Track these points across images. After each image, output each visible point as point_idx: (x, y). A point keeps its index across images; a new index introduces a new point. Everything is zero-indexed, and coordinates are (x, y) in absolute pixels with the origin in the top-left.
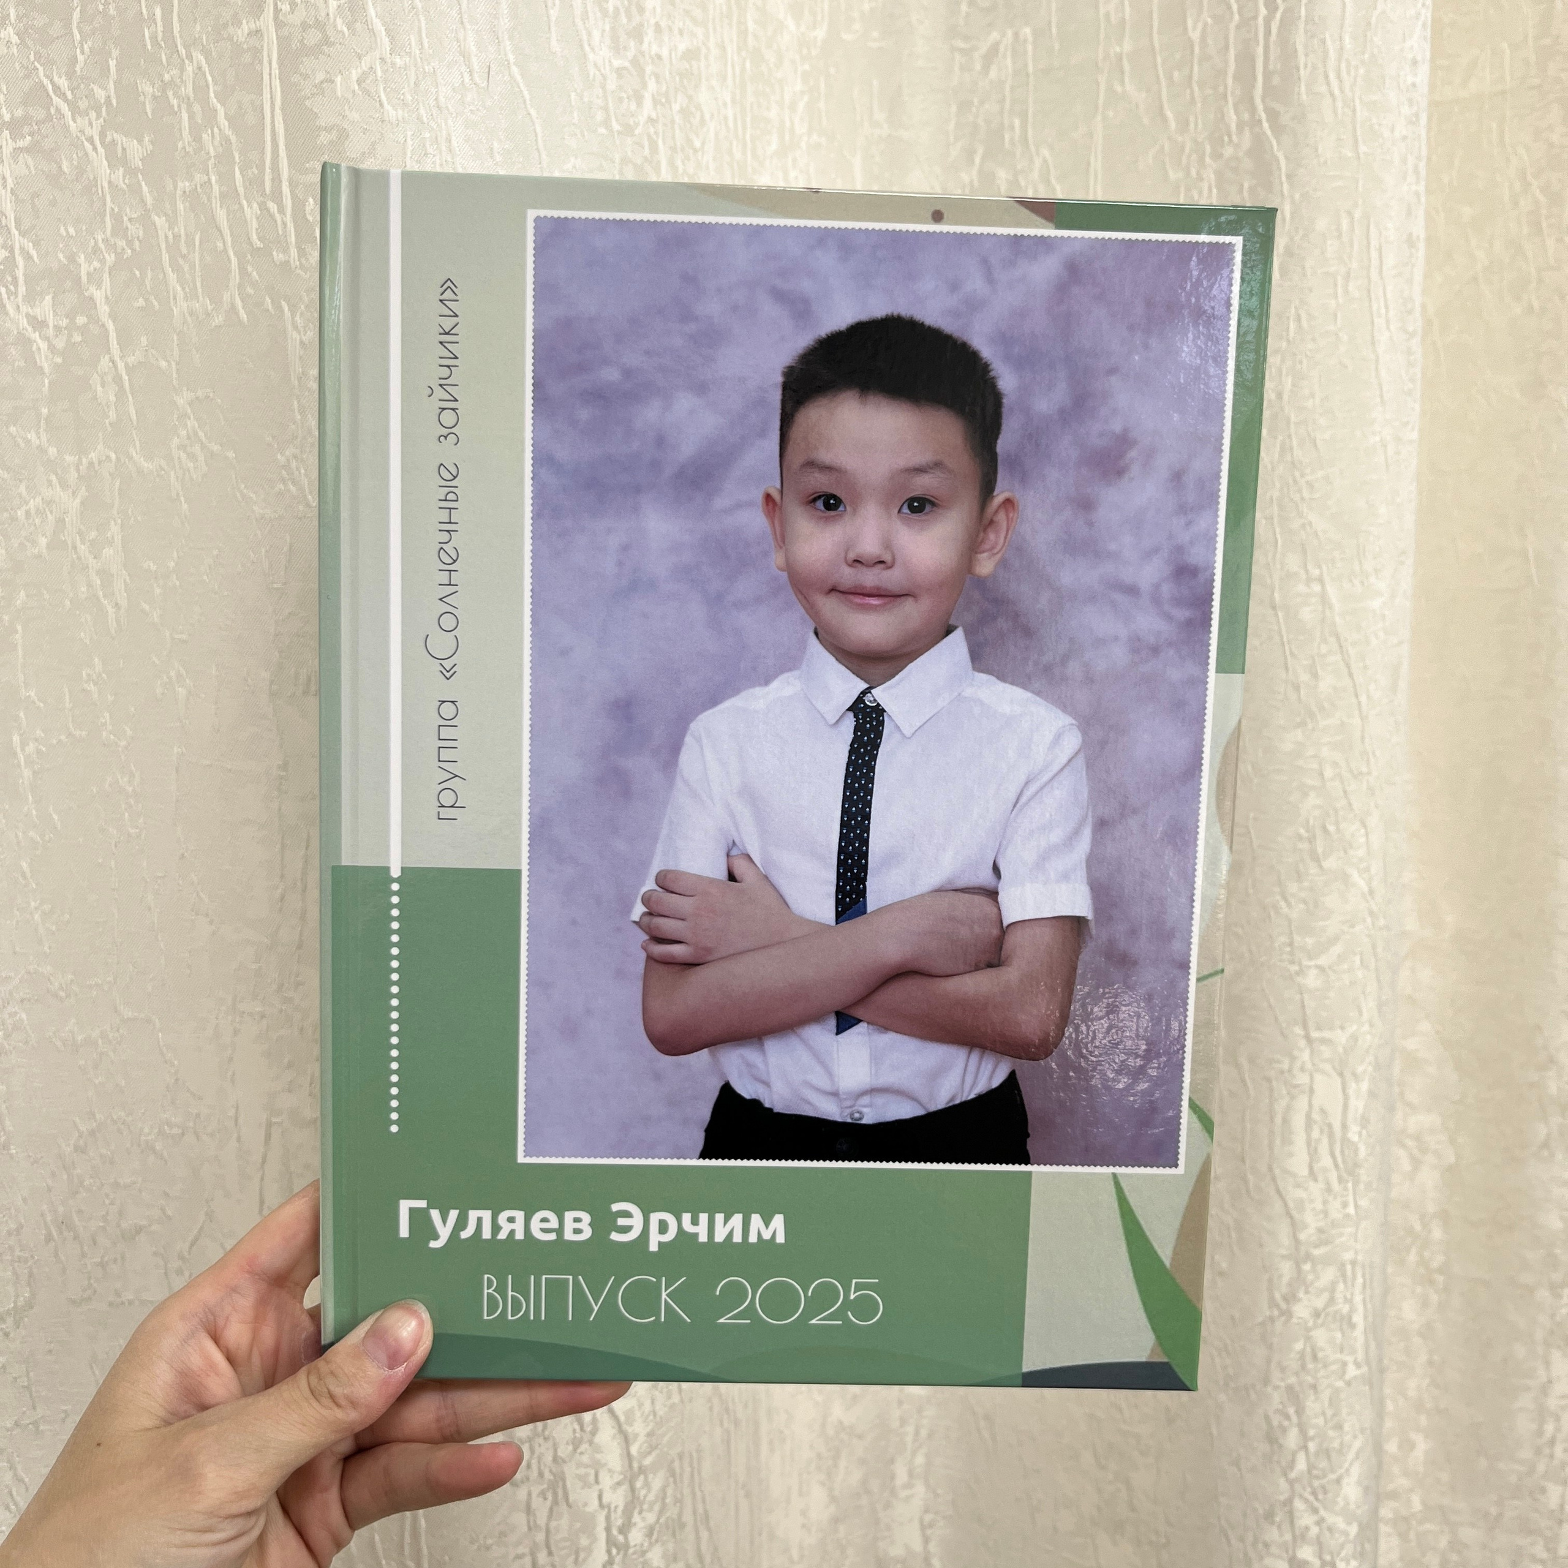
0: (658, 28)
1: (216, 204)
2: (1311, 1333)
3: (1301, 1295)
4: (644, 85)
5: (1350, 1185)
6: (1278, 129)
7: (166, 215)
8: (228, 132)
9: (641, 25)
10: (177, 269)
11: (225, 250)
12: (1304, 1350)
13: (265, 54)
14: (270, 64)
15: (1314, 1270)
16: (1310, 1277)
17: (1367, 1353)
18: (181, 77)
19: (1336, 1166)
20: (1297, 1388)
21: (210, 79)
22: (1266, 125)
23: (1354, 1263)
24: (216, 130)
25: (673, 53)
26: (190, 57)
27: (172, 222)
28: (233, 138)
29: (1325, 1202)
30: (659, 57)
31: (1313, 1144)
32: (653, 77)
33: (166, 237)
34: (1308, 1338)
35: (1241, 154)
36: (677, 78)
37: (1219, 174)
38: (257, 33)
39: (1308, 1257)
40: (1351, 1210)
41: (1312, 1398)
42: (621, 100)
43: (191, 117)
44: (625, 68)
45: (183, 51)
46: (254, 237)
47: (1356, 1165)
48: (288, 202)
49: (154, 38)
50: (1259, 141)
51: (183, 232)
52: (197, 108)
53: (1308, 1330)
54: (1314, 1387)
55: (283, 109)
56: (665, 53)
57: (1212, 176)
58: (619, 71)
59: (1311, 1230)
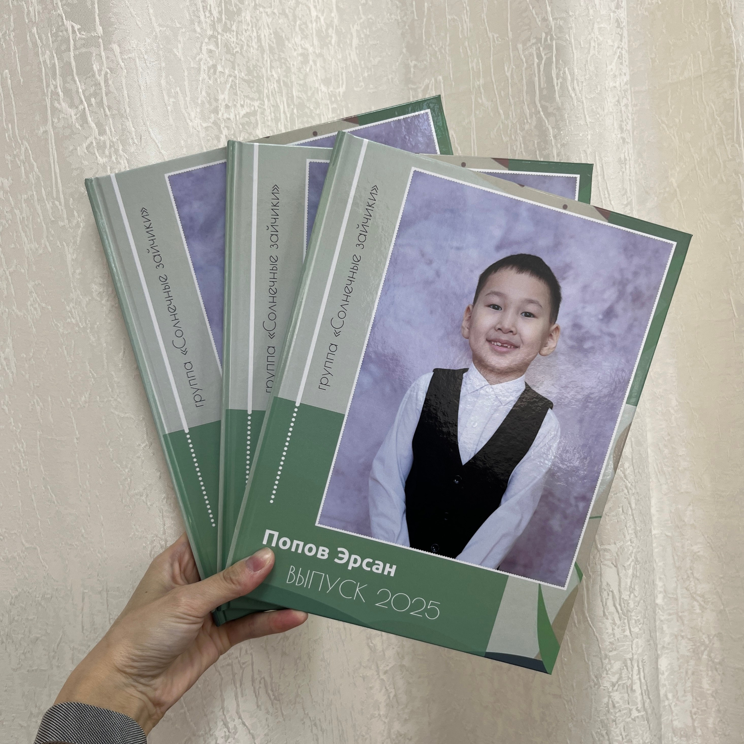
0: (227, 107)
1: (36, 203)
2: (611, 694)
3: (604, 675)
4: (221, 132)
5: (626, 621)
6: (548, 115)
7: (19, 209)
8: (39, 174)
9: (217, 107)
10: (25, 232)
11: (41, 222)
12: (608, 703)
13: (50, 140)
14: (52, 144)
15: (610, 663)
16: (609, 666)
17: (644, 704)
18: (20, 152)
19: (618, 611)
20: (606, 721)
21: (30, 152)
22: (542, 113)
23: (631, 660)
24: (34, 173)
25: (238, 117)
26: (22, 144)
27: (21, 213)
28: (40, 176)
29: (613, 629)
30: (229, 119)
31: (604, 601)
32: (226, 129)
33: (20, 218)
34: (610, 697)
35: (533, 127)
36: (241, 127)
37: (524, 137)
38: (46, 132)
39: (606, 656)
40: (627, 633)
41: (614, 726)
42: (208, 140)
43: (25, 169)
44: (209, 127)
45: (20, 141)
46: (51, 217)
47: (628, 611)
48: (62, 201)
49: (9, 136)
50: (540, 121)
51: (25, 216)
52: (27, 164)
53: (609, 692)
54: (615, 721)
55: (57, 162)
56: (232, 116)
57: (521, 139)
58: (207, 128)
59: (607, 643)
